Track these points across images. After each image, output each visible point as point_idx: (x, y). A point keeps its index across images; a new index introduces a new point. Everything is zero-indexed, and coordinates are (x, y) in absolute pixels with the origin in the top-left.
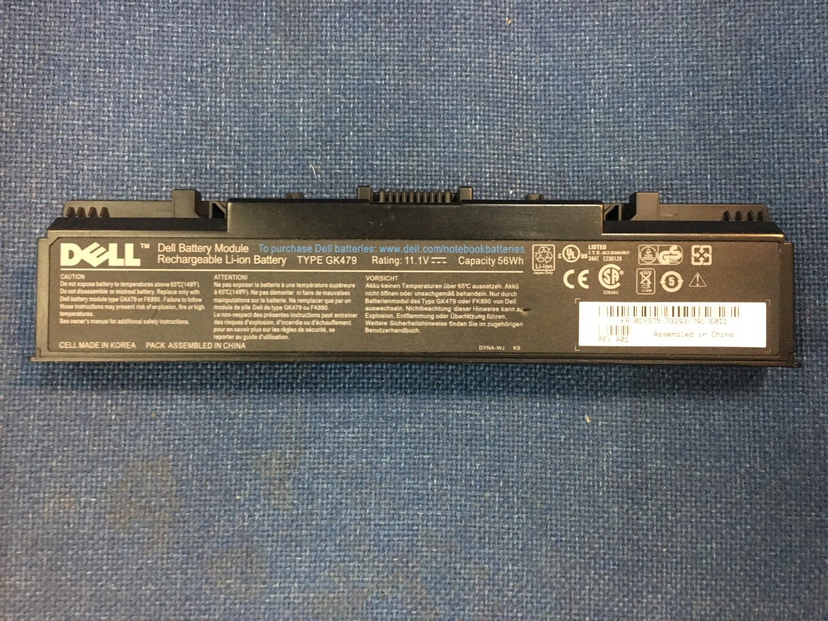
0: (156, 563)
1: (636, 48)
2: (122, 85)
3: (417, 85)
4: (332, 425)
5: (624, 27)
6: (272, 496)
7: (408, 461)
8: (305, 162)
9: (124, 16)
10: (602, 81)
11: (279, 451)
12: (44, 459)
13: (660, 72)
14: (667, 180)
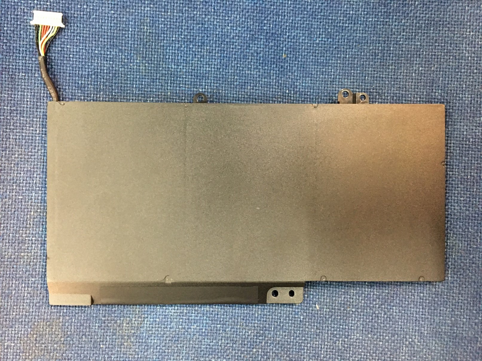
1: (362, 80)
5: (355, 66)
6: (122, 346)
7: (207, 328)
11: (128, 319)
13: (376, 96)
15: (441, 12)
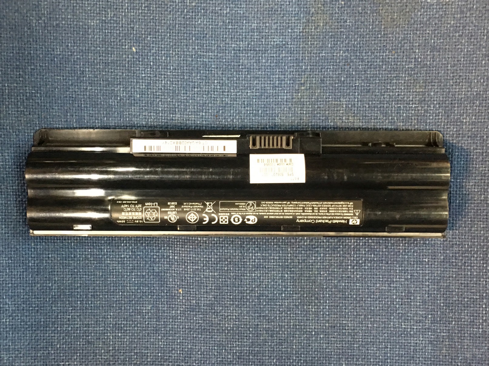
2: (412, 251)
4: (287, 46)
9: (411, 293)
12: (458, 25)
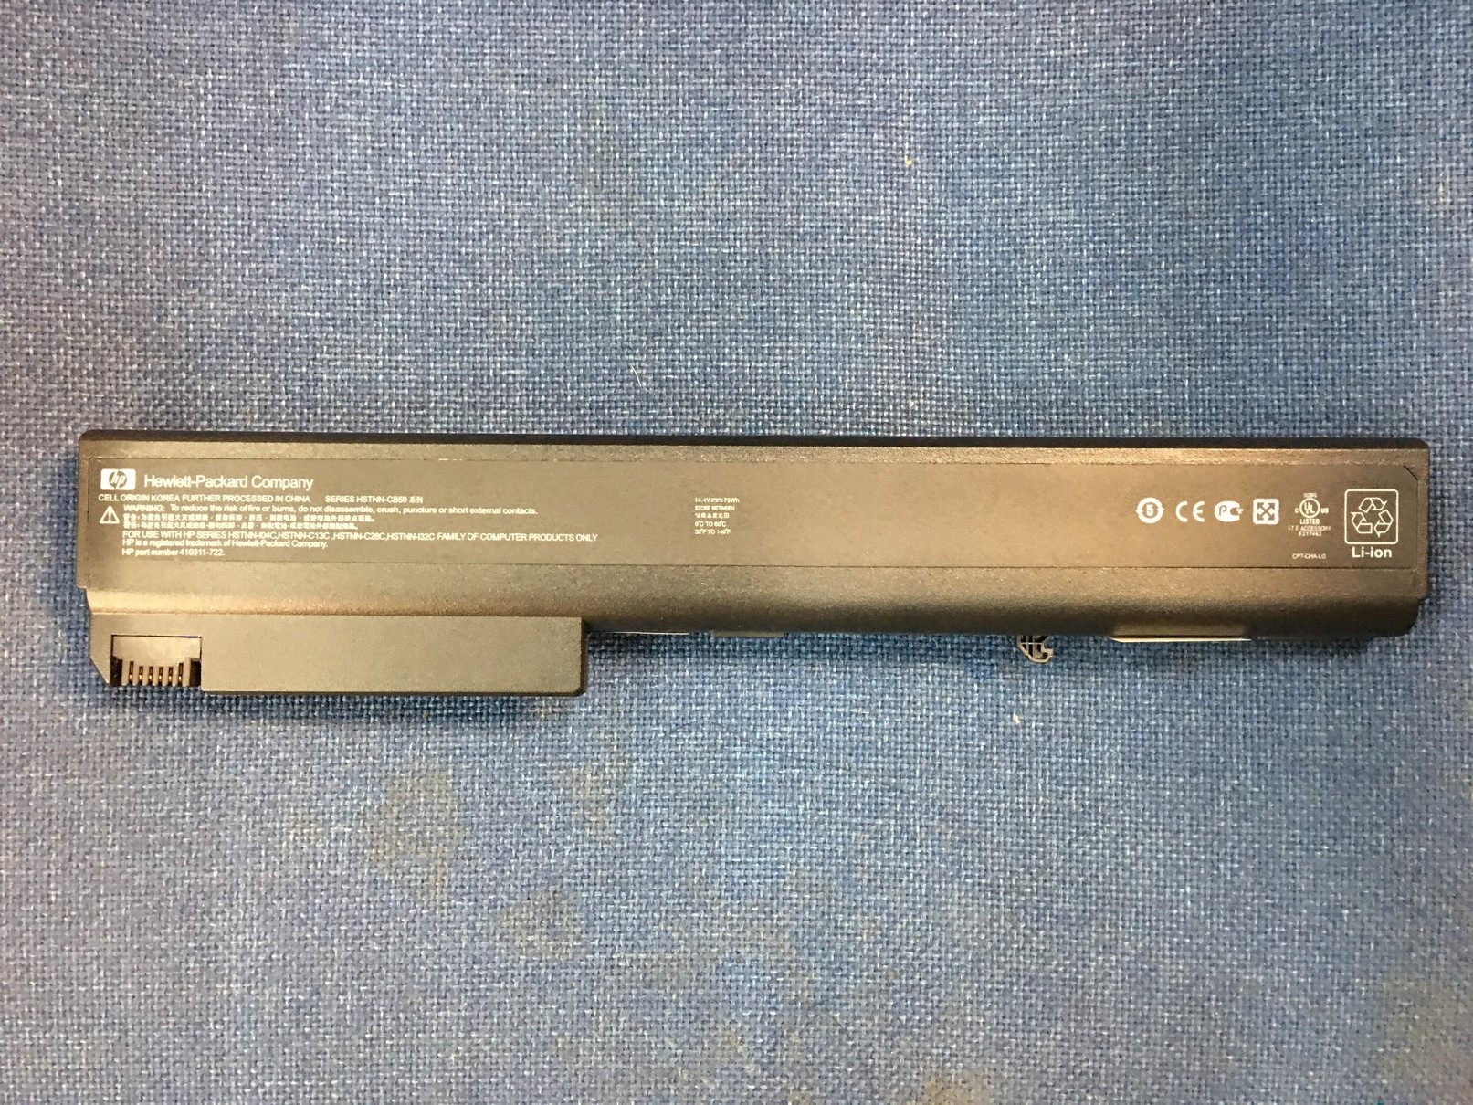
0: (434, 913)
1: (1087, 201)
3: (780, 254)
6: (587, 825)
7: (771, 777)
8: (625, 365)
10: (1038, 247)
11: (596, 764)
13: (1121, 235)
14: (1129, 387)
15: (1255, 34)
